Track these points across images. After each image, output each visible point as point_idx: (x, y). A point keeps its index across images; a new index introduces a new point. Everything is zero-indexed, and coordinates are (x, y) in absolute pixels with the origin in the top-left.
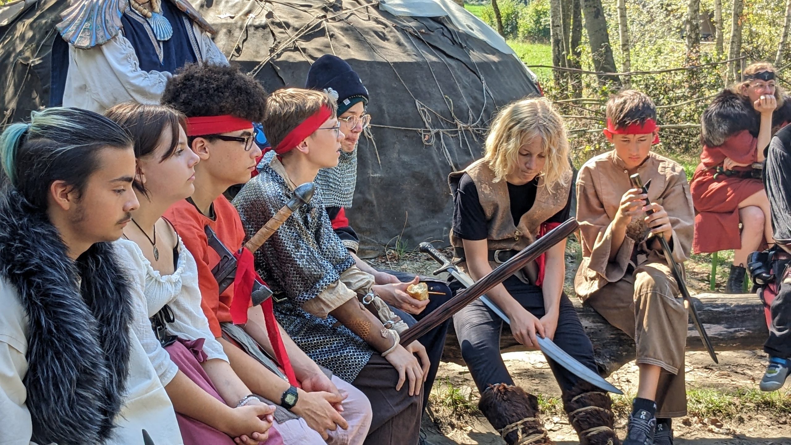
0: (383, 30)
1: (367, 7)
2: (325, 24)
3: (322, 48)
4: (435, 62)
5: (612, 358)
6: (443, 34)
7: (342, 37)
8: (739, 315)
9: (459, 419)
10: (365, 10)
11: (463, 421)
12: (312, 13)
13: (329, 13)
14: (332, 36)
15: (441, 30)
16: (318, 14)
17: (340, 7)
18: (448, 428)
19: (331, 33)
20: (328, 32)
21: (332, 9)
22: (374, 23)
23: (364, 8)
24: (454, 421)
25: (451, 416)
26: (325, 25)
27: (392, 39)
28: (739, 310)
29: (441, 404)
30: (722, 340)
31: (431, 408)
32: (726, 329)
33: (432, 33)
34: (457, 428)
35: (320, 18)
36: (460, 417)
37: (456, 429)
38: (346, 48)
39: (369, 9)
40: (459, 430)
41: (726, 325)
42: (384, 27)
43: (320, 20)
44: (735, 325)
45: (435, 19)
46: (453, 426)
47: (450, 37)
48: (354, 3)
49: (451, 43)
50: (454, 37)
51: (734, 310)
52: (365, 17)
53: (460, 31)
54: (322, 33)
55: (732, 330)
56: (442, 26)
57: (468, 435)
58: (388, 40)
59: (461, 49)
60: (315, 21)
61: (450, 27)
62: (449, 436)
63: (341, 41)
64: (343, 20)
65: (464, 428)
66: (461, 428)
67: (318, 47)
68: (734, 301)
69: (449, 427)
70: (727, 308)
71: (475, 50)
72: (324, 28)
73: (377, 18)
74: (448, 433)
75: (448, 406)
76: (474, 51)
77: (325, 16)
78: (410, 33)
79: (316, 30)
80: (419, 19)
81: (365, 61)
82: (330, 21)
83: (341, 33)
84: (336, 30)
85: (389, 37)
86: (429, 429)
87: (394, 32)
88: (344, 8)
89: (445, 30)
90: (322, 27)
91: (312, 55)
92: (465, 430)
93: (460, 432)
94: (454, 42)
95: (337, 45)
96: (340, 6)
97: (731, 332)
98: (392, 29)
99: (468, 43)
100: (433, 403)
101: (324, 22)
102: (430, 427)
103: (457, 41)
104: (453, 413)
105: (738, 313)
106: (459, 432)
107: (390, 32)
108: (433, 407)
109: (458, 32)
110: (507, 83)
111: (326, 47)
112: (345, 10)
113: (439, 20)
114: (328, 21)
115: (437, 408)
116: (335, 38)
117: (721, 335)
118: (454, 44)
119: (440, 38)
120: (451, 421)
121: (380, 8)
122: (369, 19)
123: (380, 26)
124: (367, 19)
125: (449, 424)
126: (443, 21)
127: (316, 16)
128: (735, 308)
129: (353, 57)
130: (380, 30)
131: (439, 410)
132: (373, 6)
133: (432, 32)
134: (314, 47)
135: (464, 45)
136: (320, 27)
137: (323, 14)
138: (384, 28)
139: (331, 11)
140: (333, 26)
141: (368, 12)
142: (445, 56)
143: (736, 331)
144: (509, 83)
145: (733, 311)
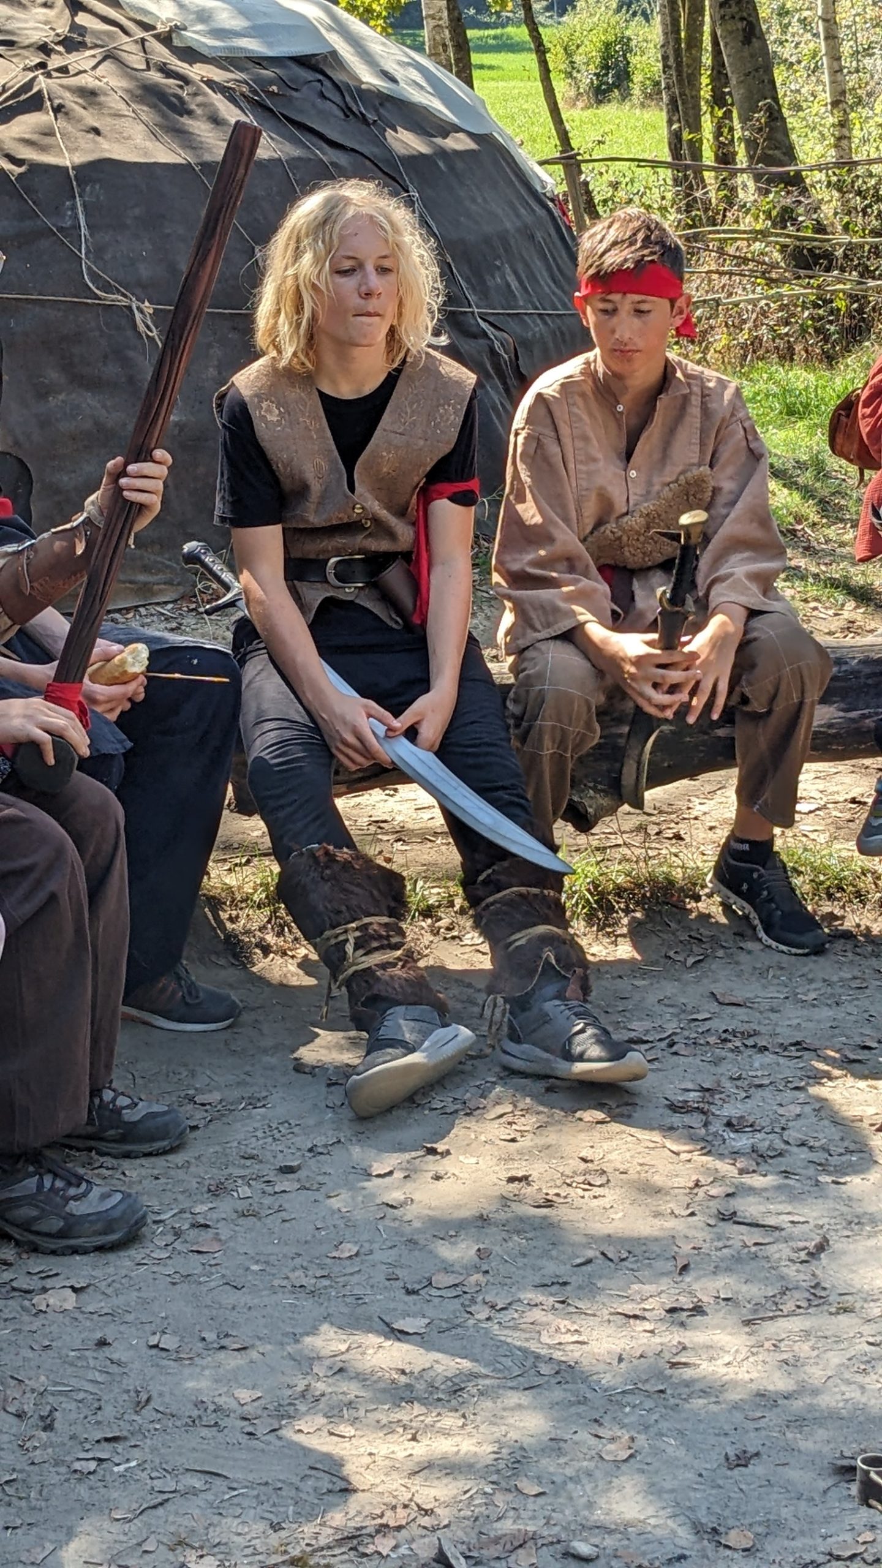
0: (179, 92)
1: (143, 41)
2: (42, 83)
3: (35, 137)
4: (299, 159)
5: (599, 787)
6: (322, 96)
7: (82, 111)
8: (870, 681)
9: (280, 934)
10: (139, 47)
11: (290, 938)
12: (14, 60)
13: (53, 56)
14: (58, 110)
15: (319, 84)
16: (27, 61)
17: (80, 43)
18: (255, 954)
19: (57, 102)
20: (50, 99)
21: (60, 48)
22: (159, 75)
23: (136, 42)
24: (270, 938)
25: (262, 929)
26: (43, 85)
27: (199, 111)
28: (867, 670)
29: (244, 905)
30: (834, 736)
31: (221, 913)
32: (842, 714)
33: (294, 94)
34: (276, 953)
35: (30, 69)
36: (283, 930)
37: (272, 955)
38: (91, 136)
39: (147, 44)
40: (278, 957)
41: (842, 705)
42: (181, 83)
43: (31, 75)
44: (861, 704)
45: (303, 61)
46: (266, 950)
47: (337, 98)
48: (115, 33)
49: (341, 115)
50: (348, 99)
51: (859, 672)
52: (139, 62)
53: (363, 86)
54: (35, 103)
55: (854, 714)
56: (321, 77)
57: (300, 966)
58: (190, 113)
59: (364, 127)
60: (19, 78)
61: (339, 76)
62: (254, 969)
63: (80, 120)
64: (85, 71)
65: (290, 953)
66: (284, 954)
67: (27, 136)
68: (858, 652)
69: (258, 951)
70: (844, 668)
71: (399, 128)
72: (40, 92)
73: (165, 64)
74: (254, 965)
75: (259, 907)
76: (396, 131)
77: (42, 65)
78: (243, 95)
79: (23, 97)
80: (264, 63)
81: (135, 163)
82: (55, 74)
83: (80, 101)
84: (67, 95)
85: (193, 107)
86: (214, 958)
87: (205, 94)
88: (89, 45)
89: (327, 83)
90: (35, 90)
91: (13, 153)
92: (293, 957)
93: (281, 961)
94: (347, 111)
95: (70, 129)
96: (80, 39)
97: (852, 720)
98: (199, 88)
99: (381, 111)
100: (225, 903)
101: (41, 77)
102: (215, 953)
103: (355, 109)
104: (269, 922)
105: (868, 676)
106: (279, 960)
107: (195, 94)
108: (225, 911)
109: (360, 91)
110: (474, 200)
111: (45, 134)
112: (91, 48)
113: (313, 61)
114: (48, 75)
115: (234, 913)
116: (66, 114)
117: (830, 726)
118: (348, 116)
119: (314, 105)
120: (263, 939)
121: (176, 42)
122: (148, 68)
123: (171, 81)
124: (144, 67)
125: (257, 946)
126: (321, 66)
127: (22, 66)
128: (861, 666)
129: (107, 155)
130: (172, 91)
131: (237, 917)
132: (157, 37)
133: (296, 90)
134: (17, 136)
135: (371, 117)
136: (31, 89)
137: (38, 60)
138: (181, 87)
139: (60, 53)
140: (62, 86)
141: (145, 52)
142: (325, 146)
143: (864, 717)
144: (480, 200)
145: (855, 673)
